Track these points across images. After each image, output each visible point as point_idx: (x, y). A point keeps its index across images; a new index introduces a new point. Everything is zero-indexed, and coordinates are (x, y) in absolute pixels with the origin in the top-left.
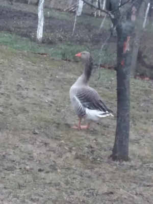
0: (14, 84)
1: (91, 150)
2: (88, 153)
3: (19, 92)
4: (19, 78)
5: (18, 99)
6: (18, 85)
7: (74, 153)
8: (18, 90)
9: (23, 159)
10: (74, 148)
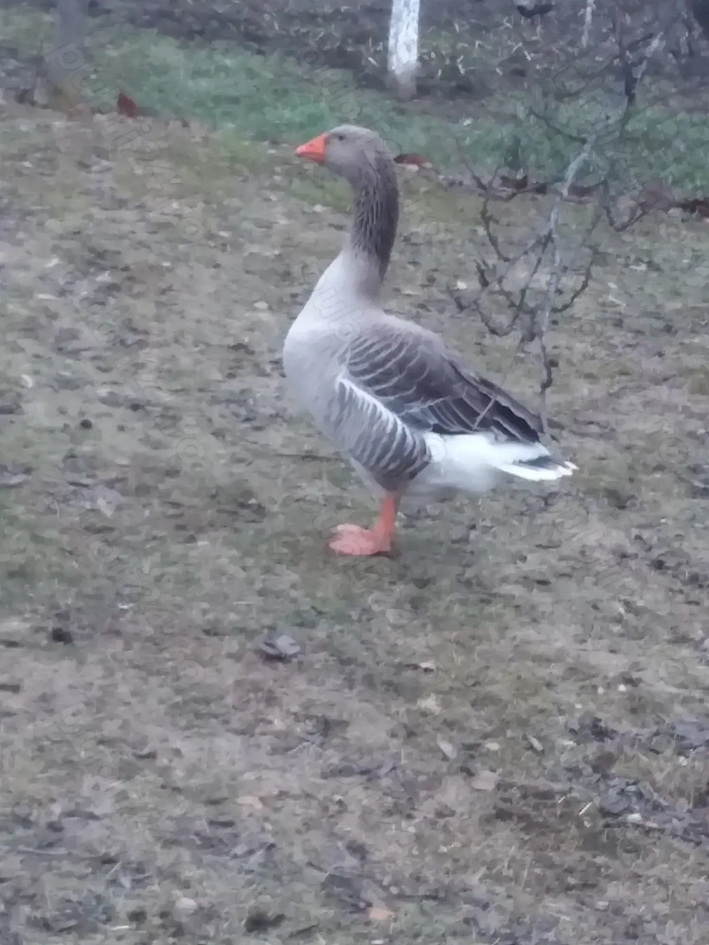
0: (215, 340)
1: (592, 749)
3: (235, 385)
4: (251, 306)
5: (218, 434)
6: (239, 347)
7: (486, 780)
8: (231, 376)
9: (169, 843)
10: (493, 746)
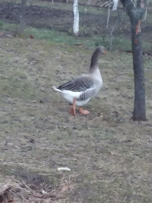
0: (53, 70)
1: (116, 114)
2: (113, 116)
3: (58, 76)
4: (58, 65)
5: (57, 81)
6: (57, 70)
7: (101, 116)
8: (57, 74)
9: (61, 122)
10: (102, 113)
